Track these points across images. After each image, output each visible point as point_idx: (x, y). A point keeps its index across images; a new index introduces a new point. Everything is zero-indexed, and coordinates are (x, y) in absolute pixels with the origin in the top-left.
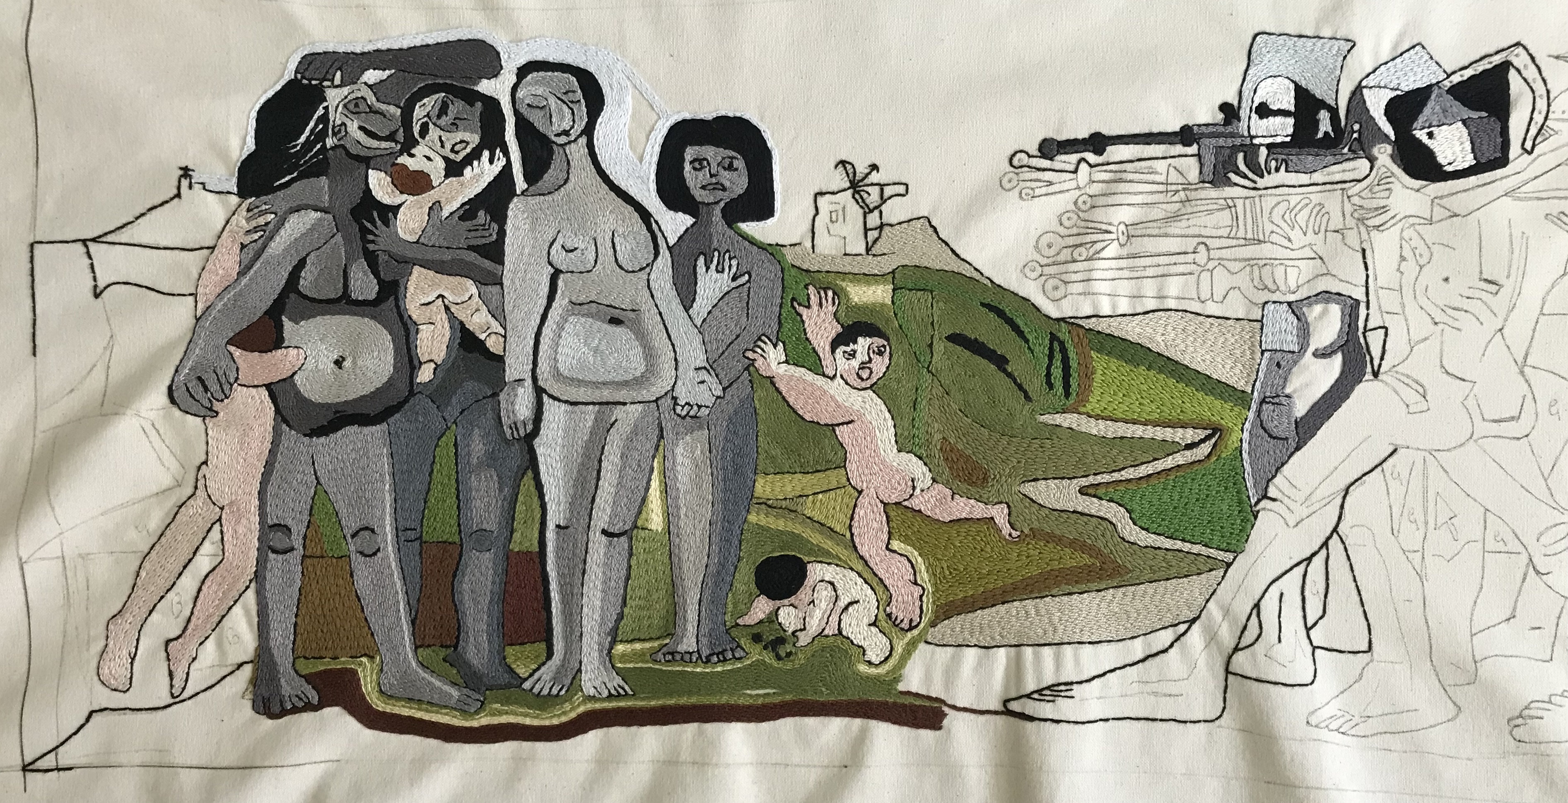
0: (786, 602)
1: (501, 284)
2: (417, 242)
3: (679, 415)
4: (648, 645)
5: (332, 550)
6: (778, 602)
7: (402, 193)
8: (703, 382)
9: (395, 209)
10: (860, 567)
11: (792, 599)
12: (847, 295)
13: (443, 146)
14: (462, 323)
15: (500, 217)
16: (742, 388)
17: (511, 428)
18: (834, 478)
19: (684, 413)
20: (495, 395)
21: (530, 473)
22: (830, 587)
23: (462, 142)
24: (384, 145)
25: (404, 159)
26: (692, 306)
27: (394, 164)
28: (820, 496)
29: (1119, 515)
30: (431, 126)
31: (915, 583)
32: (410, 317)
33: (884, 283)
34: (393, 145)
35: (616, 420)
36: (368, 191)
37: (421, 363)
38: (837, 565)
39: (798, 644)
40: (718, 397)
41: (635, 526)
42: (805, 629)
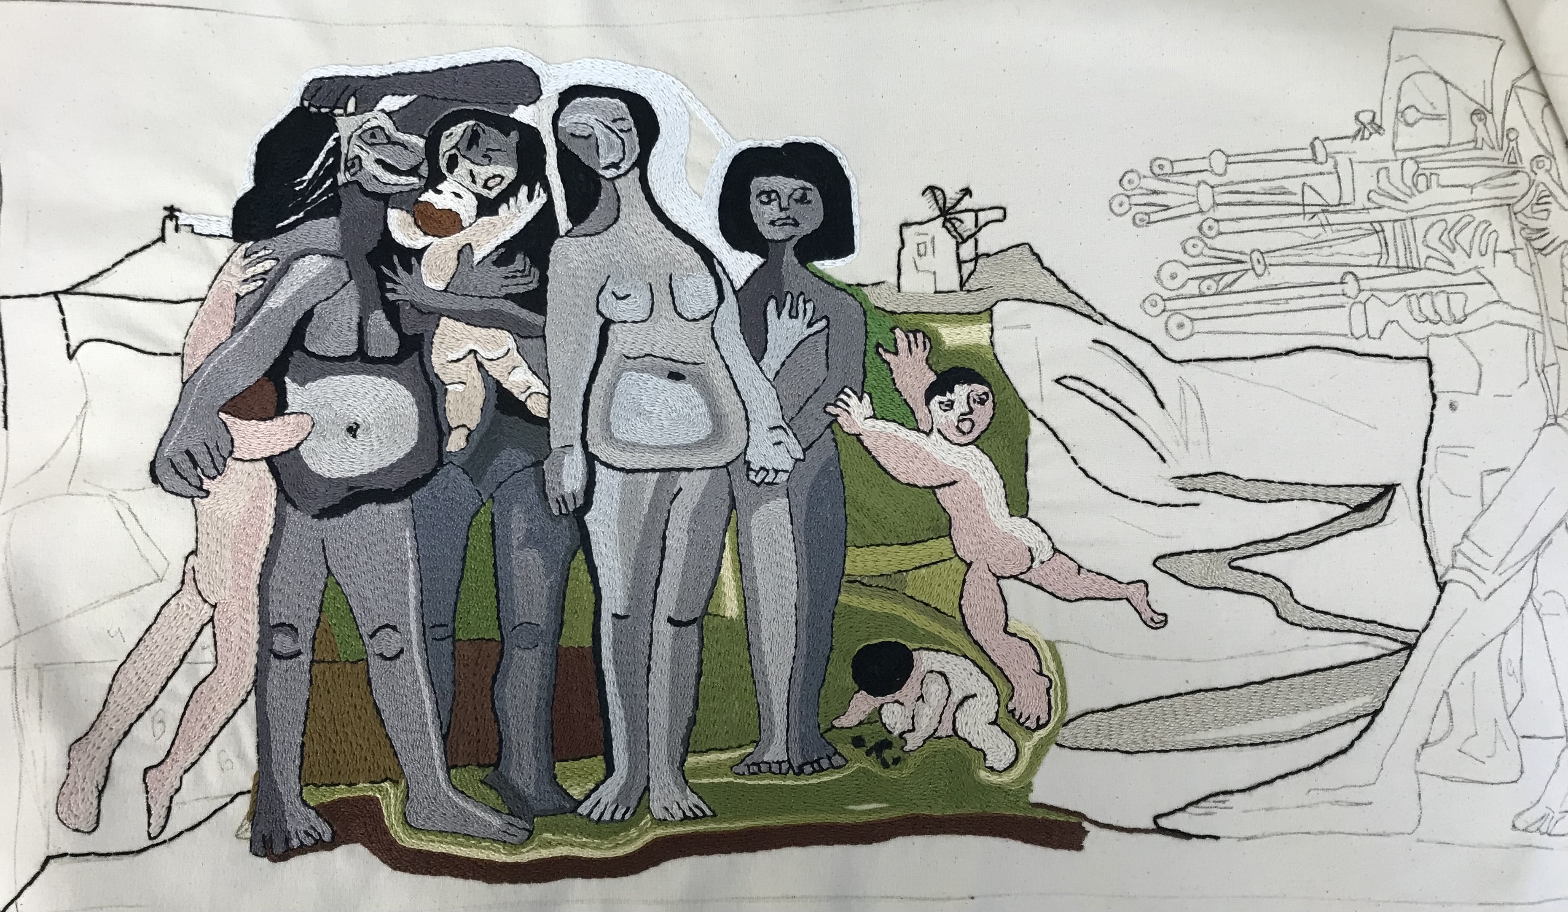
0: (889, 698)
1: (544, 337)
2: (445, 290)
3: (753, 482)
4: (727, 754)
5: (345, 652)
6: (880, 700)
7: (426, 234)
8: (779, 443)
9: (419, 253)
10: (973, 653)
11: (897, 695)
12: (939, 339)
13: (474, 182)
14: (498, 383)
15: (541, 261)
16: (824, 450)
17: (558, 501)
18: (938, 549)
19: (758, 480)
20: (539, 464)
21: (581, 555)
22: (941, 679)
23: (495, 176)
24: (403, 180)
25: (429, 196)
26: (762, 358)
27: (417, 202)
28: (923, 571)
29: (1277, 591)
30: (460, 159)
31: (1041, 673)
32: (436, 375)
33: (980, 322)
34: (415, 180)
35: (681, 489)
36: (387, 232)
37: (451, 429)
38: (948, 652)
39: (907, 748)
40: (797, 460)
41: (705, 612)
42: (914, 730)
